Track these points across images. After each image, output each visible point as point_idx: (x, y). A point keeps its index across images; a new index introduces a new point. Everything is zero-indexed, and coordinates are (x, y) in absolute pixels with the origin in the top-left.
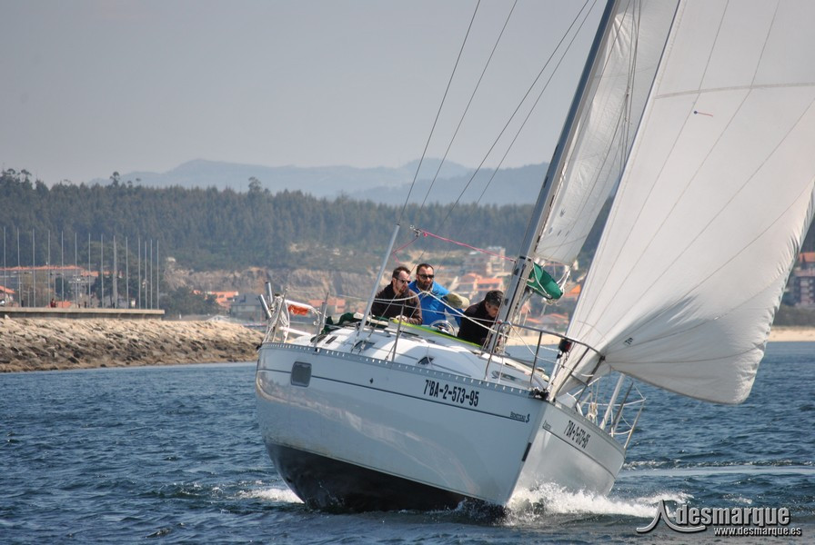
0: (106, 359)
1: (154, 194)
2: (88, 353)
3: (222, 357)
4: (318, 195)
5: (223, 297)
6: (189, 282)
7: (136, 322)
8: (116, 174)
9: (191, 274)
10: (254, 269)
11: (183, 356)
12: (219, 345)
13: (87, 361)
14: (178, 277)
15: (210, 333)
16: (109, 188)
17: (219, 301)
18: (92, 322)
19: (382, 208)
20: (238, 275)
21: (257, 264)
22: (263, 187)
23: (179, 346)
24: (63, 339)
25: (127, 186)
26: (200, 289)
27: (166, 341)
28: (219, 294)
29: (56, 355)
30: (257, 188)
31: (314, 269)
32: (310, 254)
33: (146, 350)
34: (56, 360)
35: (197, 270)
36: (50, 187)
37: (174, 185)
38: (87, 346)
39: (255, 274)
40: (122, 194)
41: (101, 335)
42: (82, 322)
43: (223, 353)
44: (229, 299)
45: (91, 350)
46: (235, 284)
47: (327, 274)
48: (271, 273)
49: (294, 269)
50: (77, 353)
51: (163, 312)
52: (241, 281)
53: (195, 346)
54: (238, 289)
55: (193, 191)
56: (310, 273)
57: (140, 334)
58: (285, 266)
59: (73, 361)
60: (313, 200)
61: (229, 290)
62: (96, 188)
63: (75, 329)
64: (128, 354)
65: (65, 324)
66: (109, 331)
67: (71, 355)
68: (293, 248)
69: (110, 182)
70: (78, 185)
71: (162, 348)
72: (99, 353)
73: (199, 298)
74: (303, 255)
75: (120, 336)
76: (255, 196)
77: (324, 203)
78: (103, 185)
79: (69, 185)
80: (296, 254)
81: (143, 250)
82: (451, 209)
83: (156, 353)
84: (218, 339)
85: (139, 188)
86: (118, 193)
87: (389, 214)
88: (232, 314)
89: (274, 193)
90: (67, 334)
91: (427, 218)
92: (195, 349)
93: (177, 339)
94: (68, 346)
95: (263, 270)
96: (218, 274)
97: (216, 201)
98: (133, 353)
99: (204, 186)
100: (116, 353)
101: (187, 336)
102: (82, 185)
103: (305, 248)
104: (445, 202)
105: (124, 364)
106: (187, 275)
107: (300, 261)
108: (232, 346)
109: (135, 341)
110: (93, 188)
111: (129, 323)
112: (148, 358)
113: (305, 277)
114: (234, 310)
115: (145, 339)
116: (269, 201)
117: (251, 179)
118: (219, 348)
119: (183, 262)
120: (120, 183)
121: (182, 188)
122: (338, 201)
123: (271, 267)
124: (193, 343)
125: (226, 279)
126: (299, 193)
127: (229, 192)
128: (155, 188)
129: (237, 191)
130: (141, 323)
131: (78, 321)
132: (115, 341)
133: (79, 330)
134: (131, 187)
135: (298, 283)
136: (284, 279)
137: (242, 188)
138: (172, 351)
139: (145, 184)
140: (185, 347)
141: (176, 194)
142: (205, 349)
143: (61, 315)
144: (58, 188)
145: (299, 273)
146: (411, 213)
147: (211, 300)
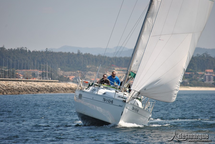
0: (45, 92)
1: (56, 53)
2: (41, 90)
3: (72, 92)
4: (94, 54)
5: (71, 78)
6: (63, 74)
7: (52, 83)
8: (47, 49)
9: (64, 72)
10: (78, 71)
11: (63, 91)
12: (71, 89)
13: (41, 92)
14: (61, 73)
15: (69, 86)
16: (45, 52)
17: (70, 78)
18: (42, 83)
19: (108, 58)
20: (75, 73)
21: (79, 70)
22: (81, 52)
23: (62, 89)
24: (35, 87)
25: (49, 51)
26: (66, 76)
27: (59, 88)
28: (70, 77)
29: (34, 90)
30: (79, 52)
31: (92, 71)
32: (92, 68)
33: (54, 90)
34: (34, 92)
35: (65, 71)
36: (31, 51)
37: (60, 51)
38: (41, 88)
39: (79, 73)
40: (48, 53)
41: (44, 86)
42: (40, 83)
43: (72, 91)
44: (73, 78)
45: (42, 89)
46: (74, 75)
47: (95, 73)
48: (82, 72)
49: (88, 71)
50: (38, 90)
51: (58, 81)
52: (75, 74)
53: (66, 89)
54: (74, 76)
55: (65, 53)
56: (91, 73)
57: (53, 86)
58: (86, 71)
59: (38, 92)
60: (92, 55)
61: (73, 76)
62: (42, 52)
63: (38, 85)
64: (50, 91)
65: (36, 83)
66: (46, 85)
67: (37, 91)
68: (88, 67)
69: (46, 51)
70: (38, 51)
71: (58, 89)
72: (43, 90)
73: (66, 78)
74: (90, 68)
75: (48, 86)
76: (79, 54)
77: (95, 56)
78: (44, 51)
79: (36, 51)
80: (88, 68)
81: (54, 67)
82: (124, 58)
83: (57, 90)
84: (71, 87)
85: (52, 52)
86: (47, 53)
87: (110, 59)
88: (73, 82)
89: (83, 54)
90: (36, 86)
91: (119, 60)
92: (66, 90)
93: (61, 87)
94: (36, 88)
95: (81, 71)
96: (70, 72)
97: (70, 55)
98: (51, 90)
99: (67, 52)
100: (47, 90)
101: (64, 87)
102: (39, 51)
103: (90, 66)
104: (123, 56)
105: (49, 93)
106: (63, 72)
107: (89, 69)
108: (74, 89)
109: (52, 87)
110: (41, 52)
111: (50, 83)
112: (55, 92)
113: (90, 73)
114: (74, 81)
115: (54, 87)
116: (82, 55)
117: (78, 50)
118: (71, 90)
119: (62, 69)
120: (48, 51)
121: (62, 52)
122: (98, 56)
123: (82, 71)
124: (65, 88)
125: (72, 74)
126: (89, 54)
127: (73, 53)
128: (56, 52)
129: (75, 53)
130: (53, 83)
131: (39, 83)
132: (47, 88)
133: (39, 85)
134: (50, 52)
135: (89, 75)
136: (85, 74)
137: (76, 52)
138: (60, 90)
139: (54, 51)
140: (63, 89)
141: (61, 53)
142: (68, 90)
143: (35, 81)
144: (33, 52)
145: (89, 72)
146: (115, 59)
147: (68, 78)
